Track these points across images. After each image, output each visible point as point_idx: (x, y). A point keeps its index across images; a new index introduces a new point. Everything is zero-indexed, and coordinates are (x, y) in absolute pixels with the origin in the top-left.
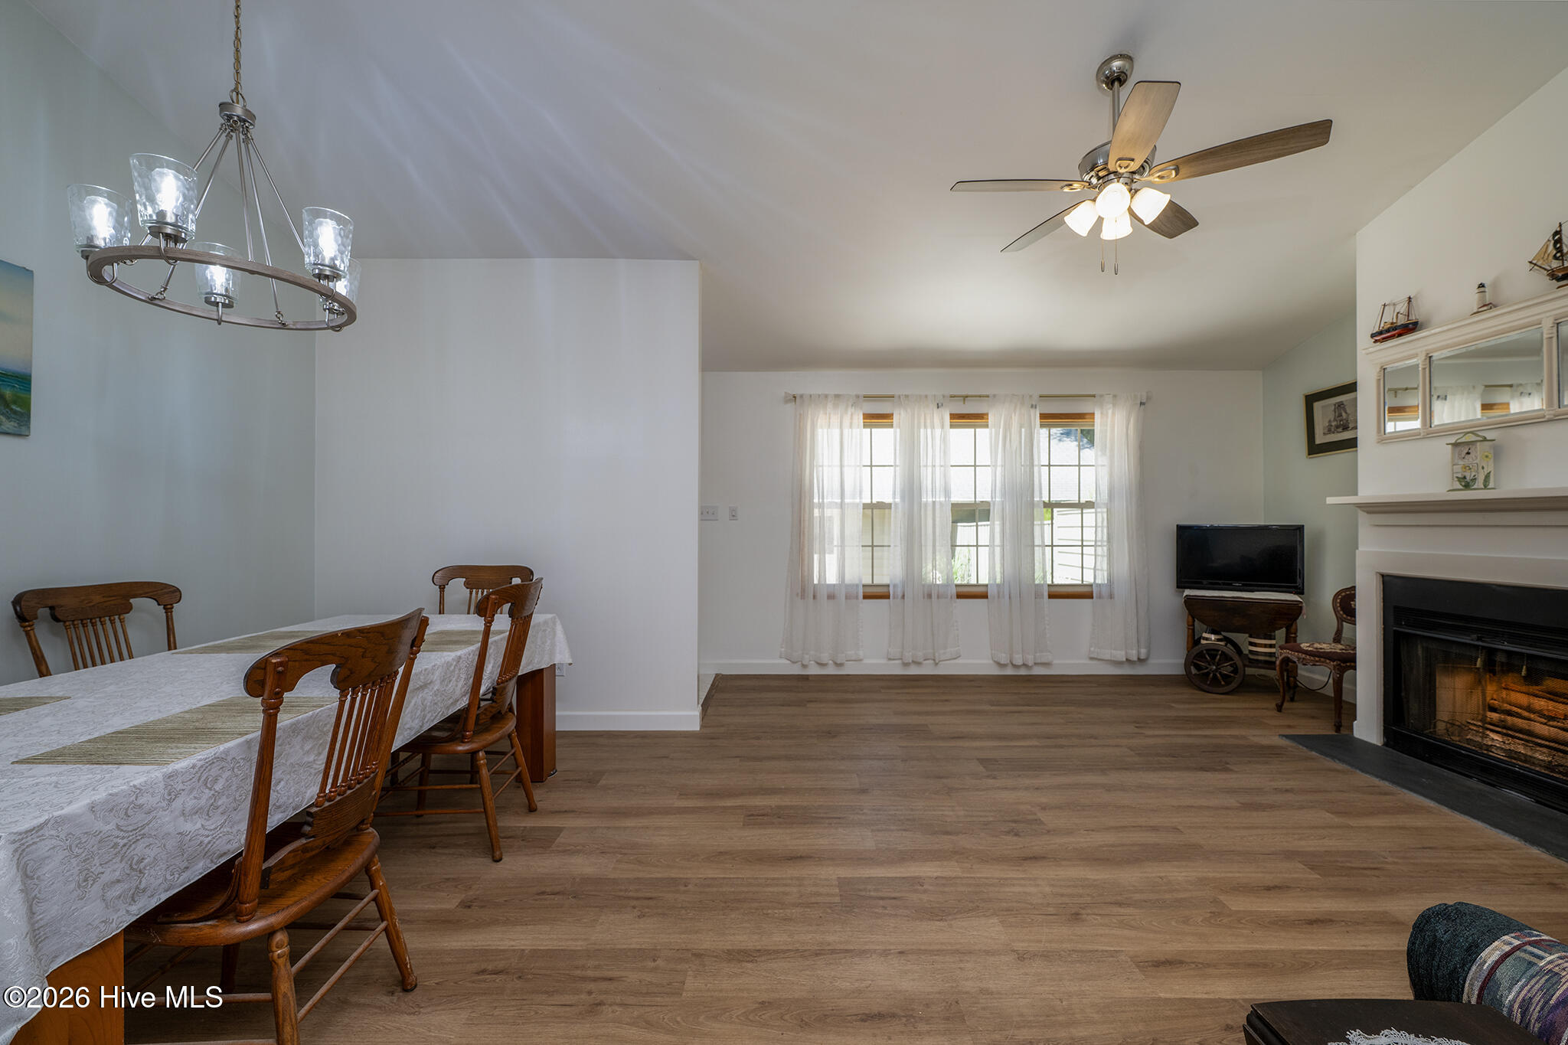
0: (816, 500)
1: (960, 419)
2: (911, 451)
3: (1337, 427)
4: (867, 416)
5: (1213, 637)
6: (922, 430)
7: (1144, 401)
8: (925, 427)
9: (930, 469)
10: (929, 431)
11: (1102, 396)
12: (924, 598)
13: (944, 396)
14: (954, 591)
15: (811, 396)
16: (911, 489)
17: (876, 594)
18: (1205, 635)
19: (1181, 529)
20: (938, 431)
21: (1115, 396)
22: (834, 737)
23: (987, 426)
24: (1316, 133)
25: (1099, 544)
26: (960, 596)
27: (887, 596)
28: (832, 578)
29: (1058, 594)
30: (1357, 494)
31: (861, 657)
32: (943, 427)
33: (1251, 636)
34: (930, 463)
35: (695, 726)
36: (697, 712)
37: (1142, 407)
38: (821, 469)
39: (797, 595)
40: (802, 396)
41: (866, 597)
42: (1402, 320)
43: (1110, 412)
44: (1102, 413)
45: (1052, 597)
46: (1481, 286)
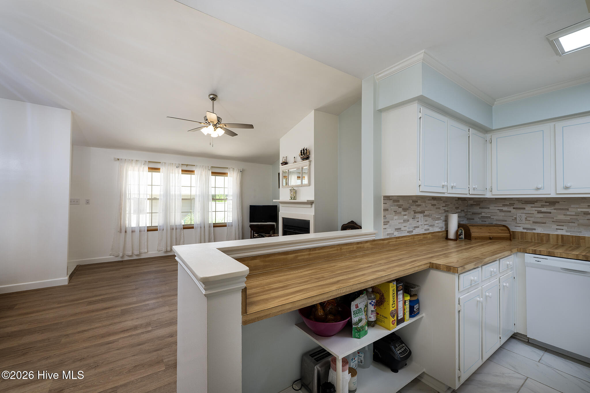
0: (127, 197)
1: (184, 171)
2: (167, 180)
4: (149, 168)
5: (256, 235)
6: (171, 174)
7: (241, 171)
8: (172, 173)
9: (174, 187)
10: (174, 174)
11: (230, 168)
12: (171, 229)
13: (179, 164)
14: (182, 227)
15: (126, 160)
16: (167, 194)
17: (151, 229)
18: (255, 235)
19: (250, 206)
20: (177, 175)
21: (233, 169)
23: (194, 174)
24: (251, 126)
25: (230, 211)
26: (184, 228)
27: (157, 230)
28: (134, 225)
29: (216, 226)
30: (279, 199)
31: (146, 252)
32: (179, 174)
33: (265, 234)
34: (174, 185)
35: (67, 283)
36: (67, 278)
37: (241, 172)
38: (130, 185)
39: (118, 232)
40: (121, 159)
41: (148, 231)
42: (286, 161)
43: (232, 173)
44: (230, 173)
45: (214, 227)
46: (294, 157)
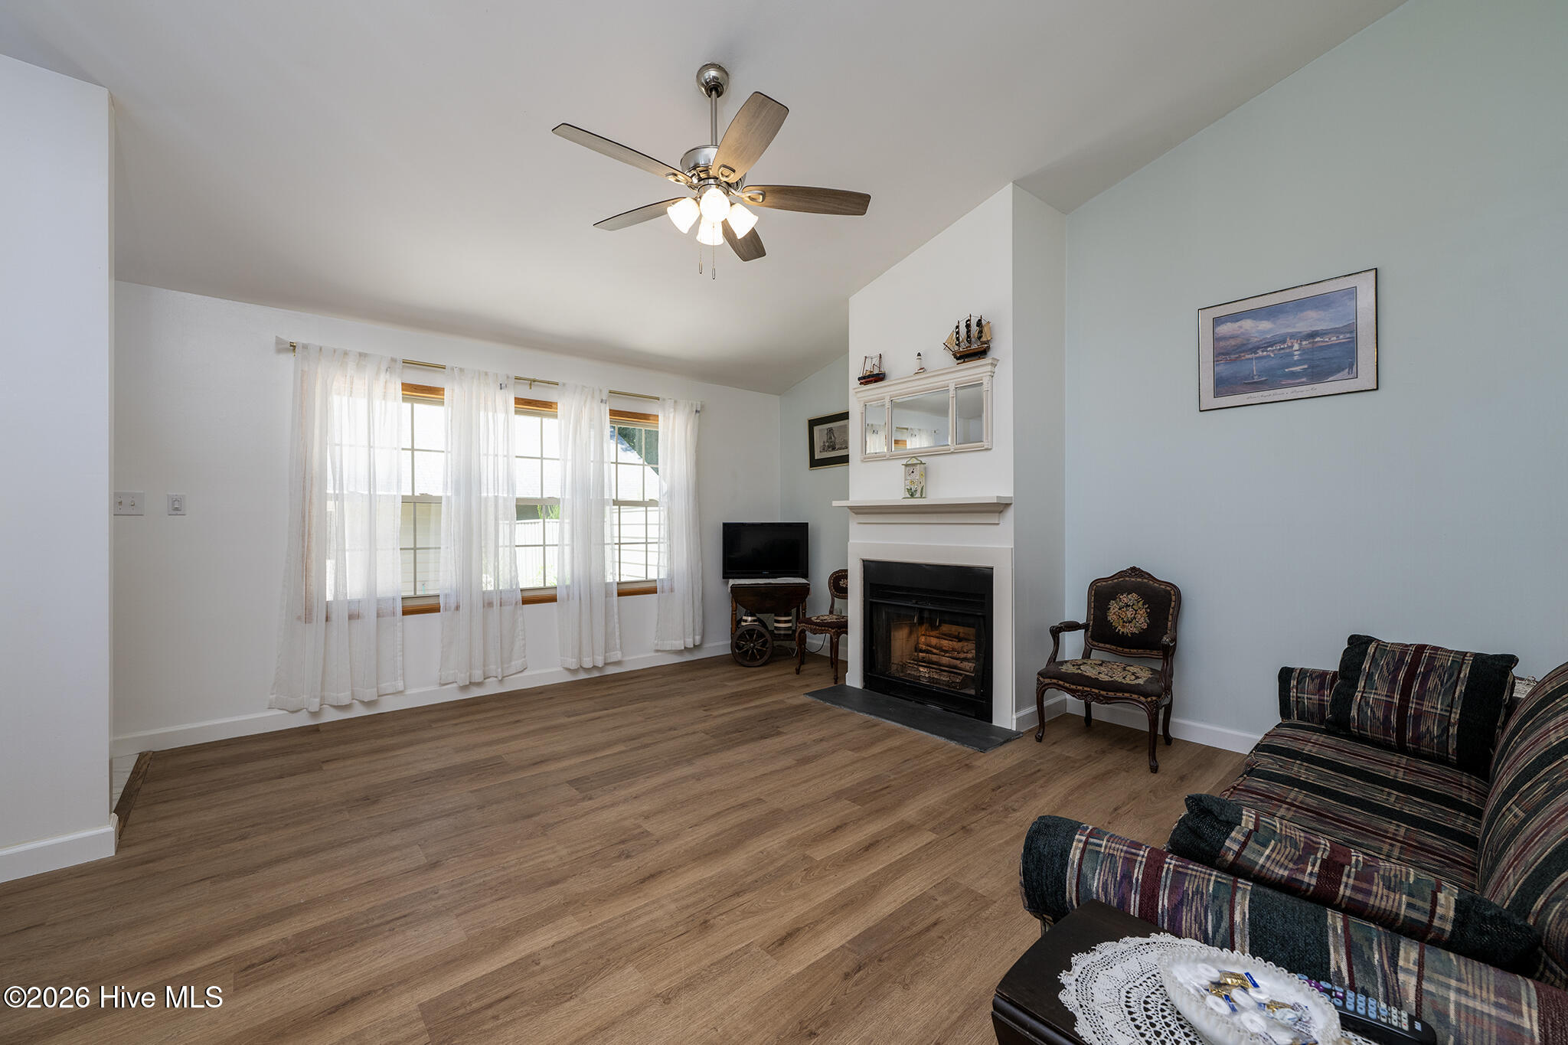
0: (330, 491)
1: (526, 405)
2: (467, 437)
3: (829, 447)
4: (406, 387)
5: (750, 619)
6: (482, 413)
7: (699, 409)
8: (486, 409)
9: (491, 458)
10: (490, 414)
11: (664, 400)
12: (484, 606)
13: (508, 377)
14: (519, 597)
15: (321, 349)
16: (467, 481)
17: (419, 607)
18: (745, 618)
19: (725, 525)
20: (501, 416)
21: (675, 402)
22: (375, 802)
23: (555, 416)
25: (661, 540)
26: (526, 601)
27: (435, 609)
28: (355, 588)
29: (626, 591)
30: (848, 499)
31: (401, 689)
32: (507, 412)
33: (776, 615)
34: (491, 452)
35: (109, 851)
37: (698, 414)
38: (337, 448)
39: (299, 618)
40: (305, 347)
41: (405, 612)
42: (876, 371)
43: (672, 415)
44: (664, 416)
45: (620, 594)
46: (919, 355)
